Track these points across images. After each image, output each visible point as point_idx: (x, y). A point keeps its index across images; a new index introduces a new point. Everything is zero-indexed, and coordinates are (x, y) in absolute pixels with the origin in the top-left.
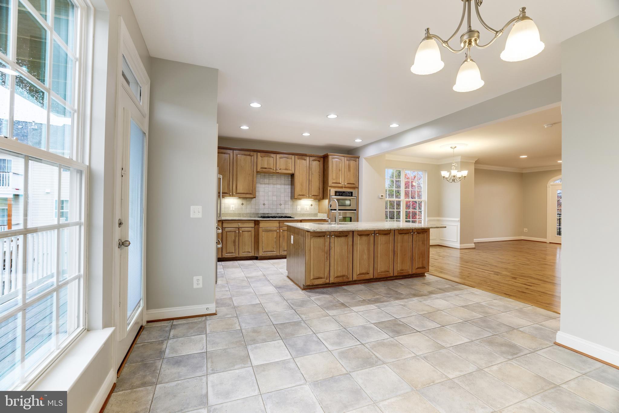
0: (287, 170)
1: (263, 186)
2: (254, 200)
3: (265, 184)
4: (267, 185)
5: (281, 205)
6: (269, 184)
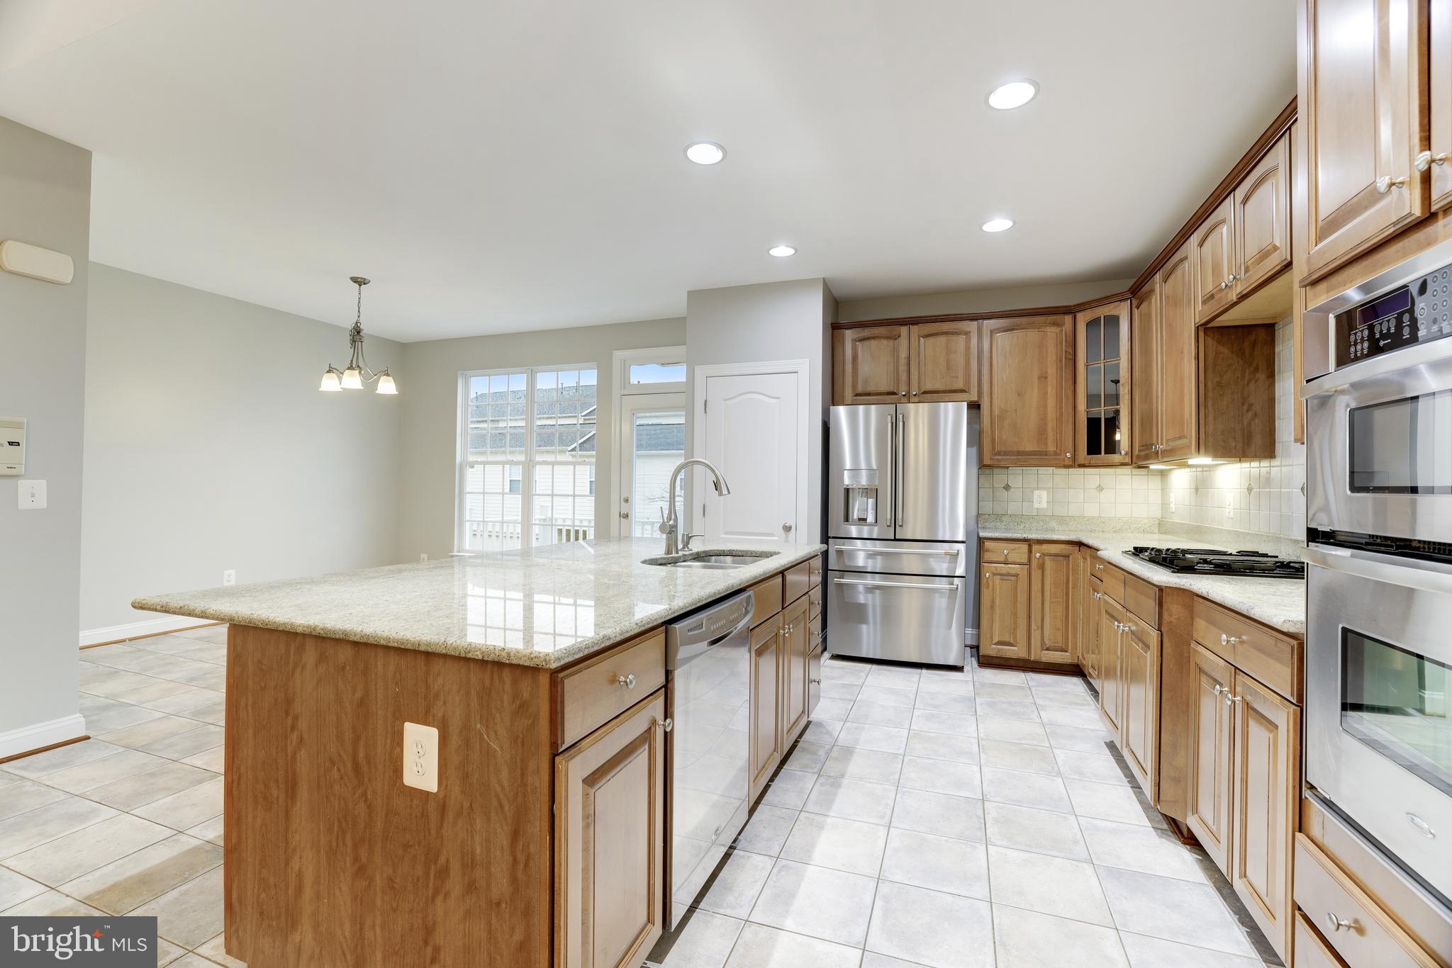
2: (1276, 468)
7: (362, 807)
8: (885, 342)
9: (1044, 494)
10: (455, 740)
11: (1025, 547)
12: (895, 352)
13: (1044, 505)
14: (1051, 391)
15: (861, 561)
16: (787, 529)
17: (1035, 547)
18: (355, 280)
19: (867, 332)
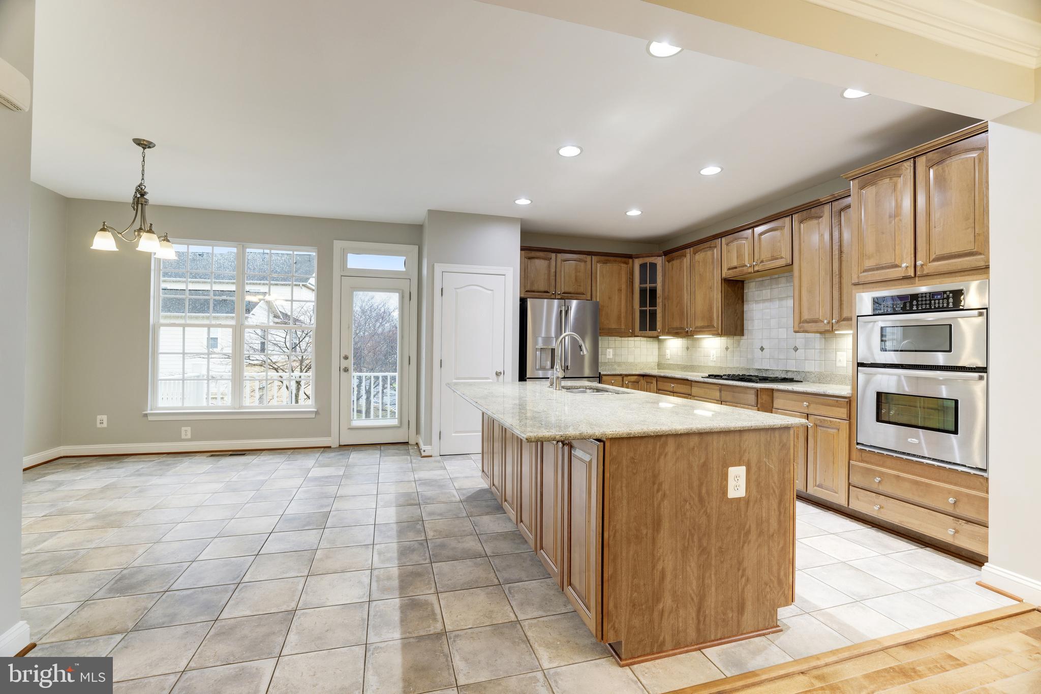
0: (777, 259)
1: (761, 306)
2: (744, 340)
3: (764, 301)
4: (767, 304)
5: (796, 349)
6: (770, 300)
8: (543, 261)
9: (611, 350)
10: (753, 470)
11: (620, 378)
12: (549, 267)
13: (611, 356)
14: (623, 297)
16: (498, 374)
17: (625, 378)
19: (533, 254)
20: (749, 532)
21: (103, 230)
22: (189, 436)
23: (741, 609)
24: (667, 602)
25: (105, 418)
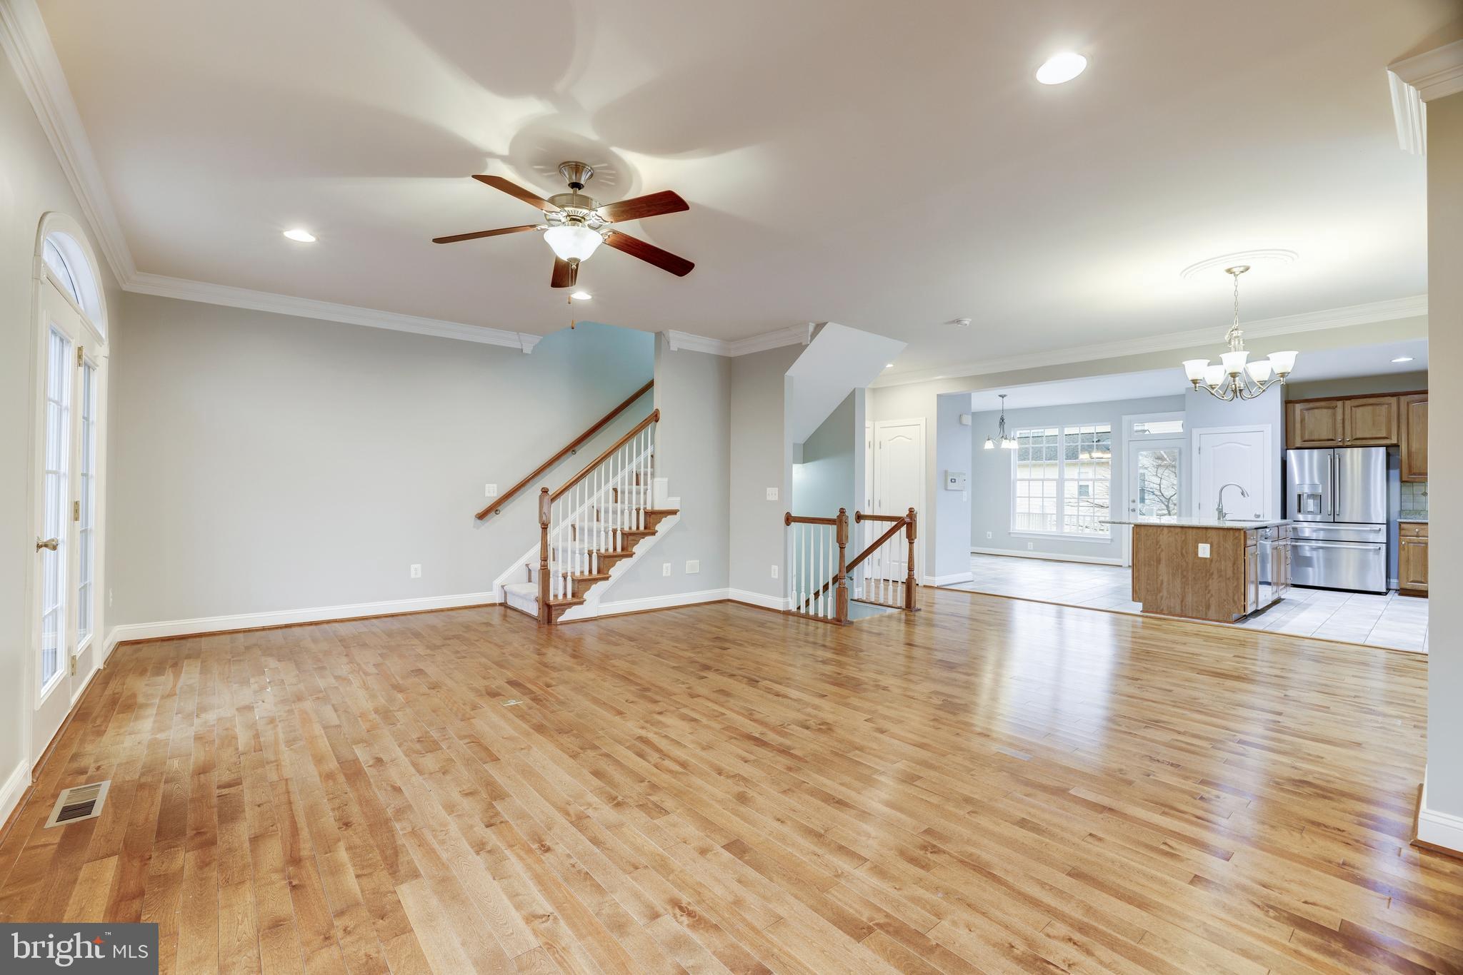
7: (1184, 564)
8: (1325, 410)
10: (1215, 546)
12: (1334, 415)
15: (1307, 534)
16: (1257, 516)
18: (1000, 396)
19: (1311, 405)
20: (1212, 574)
21: (989, 440)
22: (1032, 548)
23: (1208, 607)
24: (1165, 593)
25: (990, 533)
